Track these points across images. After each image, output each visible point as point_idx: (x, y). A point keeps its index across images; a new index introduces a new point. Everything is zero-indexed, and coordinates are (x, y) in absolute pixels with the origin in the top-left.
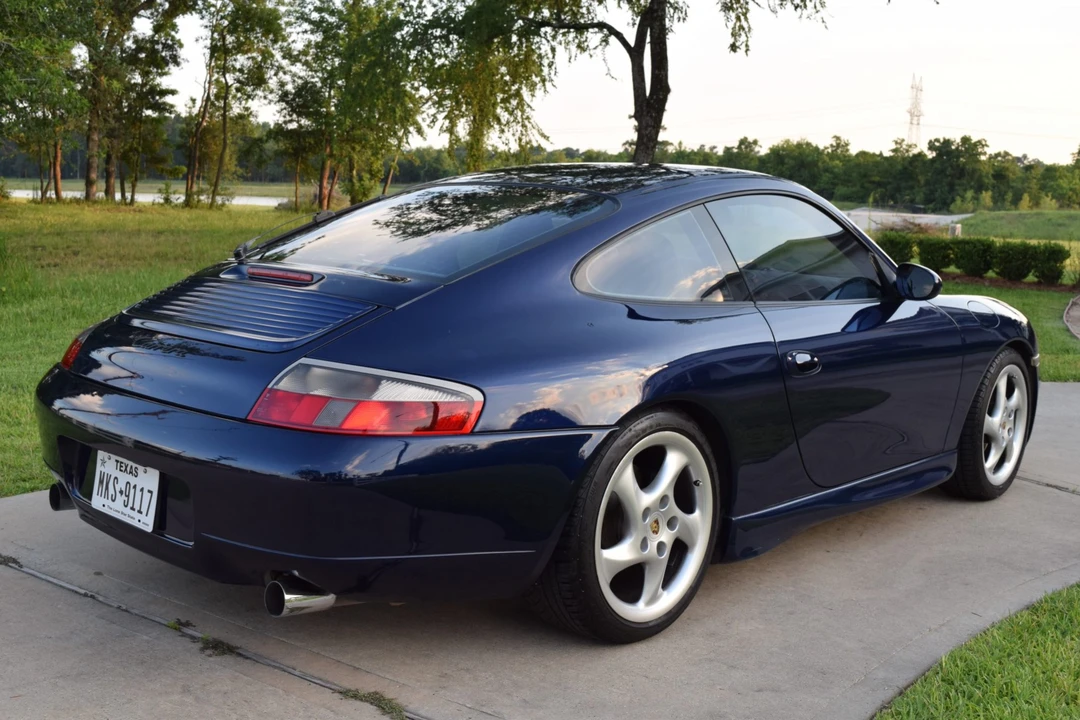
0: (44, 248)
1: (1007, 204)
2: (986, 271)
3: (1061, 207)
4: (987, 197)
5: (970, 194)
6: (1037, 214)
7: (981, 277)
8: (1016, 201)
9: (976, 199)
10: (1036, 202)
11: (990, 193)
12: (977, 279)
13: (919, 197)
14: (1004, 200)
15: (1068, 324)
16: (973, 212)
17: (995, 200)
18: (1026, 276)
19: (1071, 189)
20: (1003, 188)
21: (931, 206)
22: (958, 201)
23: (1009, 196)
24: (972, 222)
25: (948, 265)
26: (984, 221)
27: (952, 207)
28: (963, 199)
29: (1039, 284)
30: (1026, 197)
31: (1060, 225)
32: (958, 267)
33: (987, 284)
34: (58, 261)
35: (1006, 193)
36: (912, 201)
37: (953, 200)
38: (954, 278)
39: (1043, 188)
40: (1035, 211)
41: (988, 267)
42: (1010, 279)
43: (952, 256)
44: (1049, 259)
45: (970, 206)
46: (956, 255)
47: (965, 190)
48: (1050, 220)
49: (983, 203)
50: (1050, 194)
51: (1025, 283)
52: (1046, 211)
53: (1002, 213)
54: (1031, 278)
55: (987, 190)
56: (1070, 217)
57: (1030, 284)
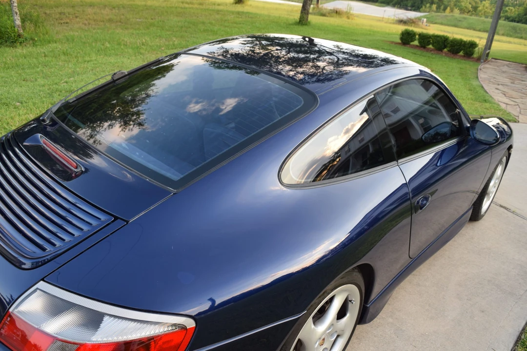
0: (64, 14)
1: (441, 11)
2: (444, 48)
3: (461, 13)
4: (434, 7)
5: (428, 5)
6: (452, 16)
7: (442, 51)
8: (445, 9)
9: (430, 7)
10: (452, 11)
11: (436, 5)
12: (440, 52)
13: (410, 4)
14: (440, 8)
15: (482, 83)
16: (429, 12)
17: (437, 8)
18: (459, 52)
19: (465, 7)
20: (441, 4)
21: (413, 8)
22: (424, 7)
23: (442, 7)
24: (428, 16)
25: (429, 45)
26: (432, 16)
27: (421, 10)
28: (425, 7)
29: (464, 56)
30: (449, 8)
31: (460, 21)
32: (433, 46)
33: (444, 55)
34: (68, 21)
35: (441, 6)
36: (407, 6)
37: (422, 7)
38: (431, 51)
39: (455, 5)
40: (451, 14)
41: (445, 47)
42: (453, 53)
43: (431, 41)
44: (470, 47)
45: (428, 10)
46: (433, 41)
47: (427, 3)
48: (456, 18)
49: (432, 9)
50: (458, 8)
51: (459, 56)
52: (455, 15)
53: (439, 14)
54: (461, 53)
55: (435, 4)
56: (465, 18)
57: (461, 56)
